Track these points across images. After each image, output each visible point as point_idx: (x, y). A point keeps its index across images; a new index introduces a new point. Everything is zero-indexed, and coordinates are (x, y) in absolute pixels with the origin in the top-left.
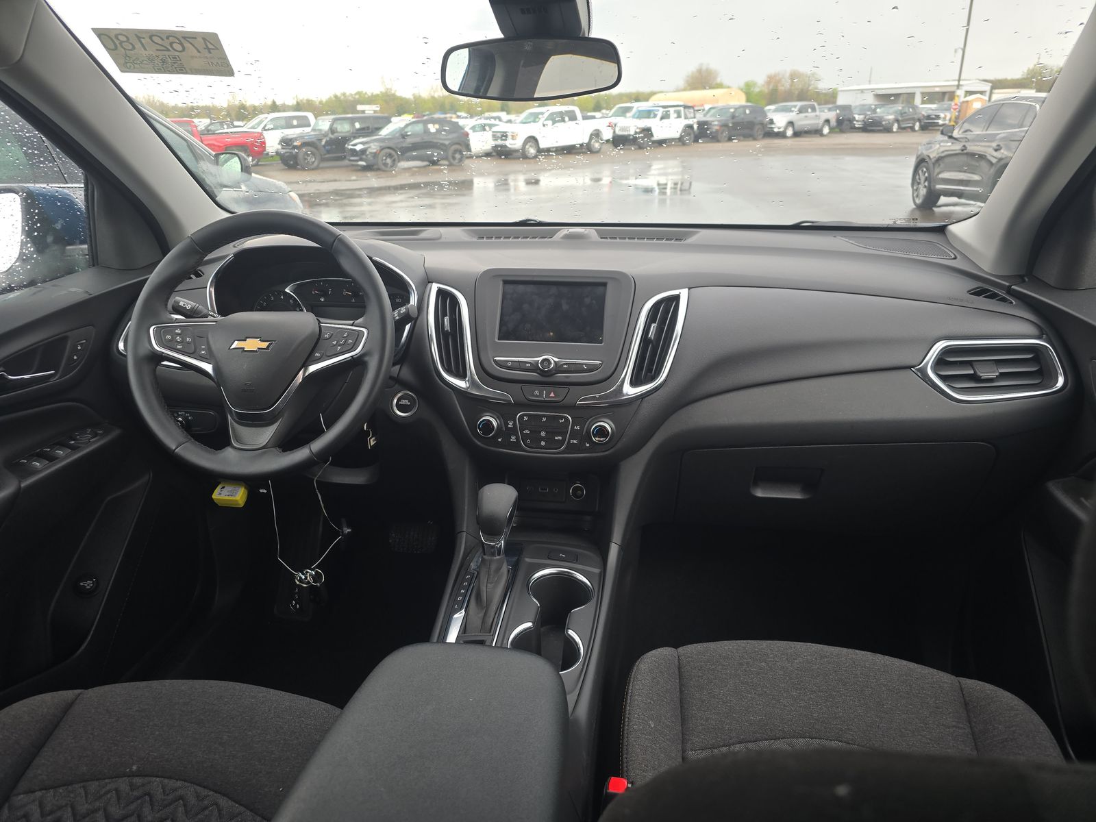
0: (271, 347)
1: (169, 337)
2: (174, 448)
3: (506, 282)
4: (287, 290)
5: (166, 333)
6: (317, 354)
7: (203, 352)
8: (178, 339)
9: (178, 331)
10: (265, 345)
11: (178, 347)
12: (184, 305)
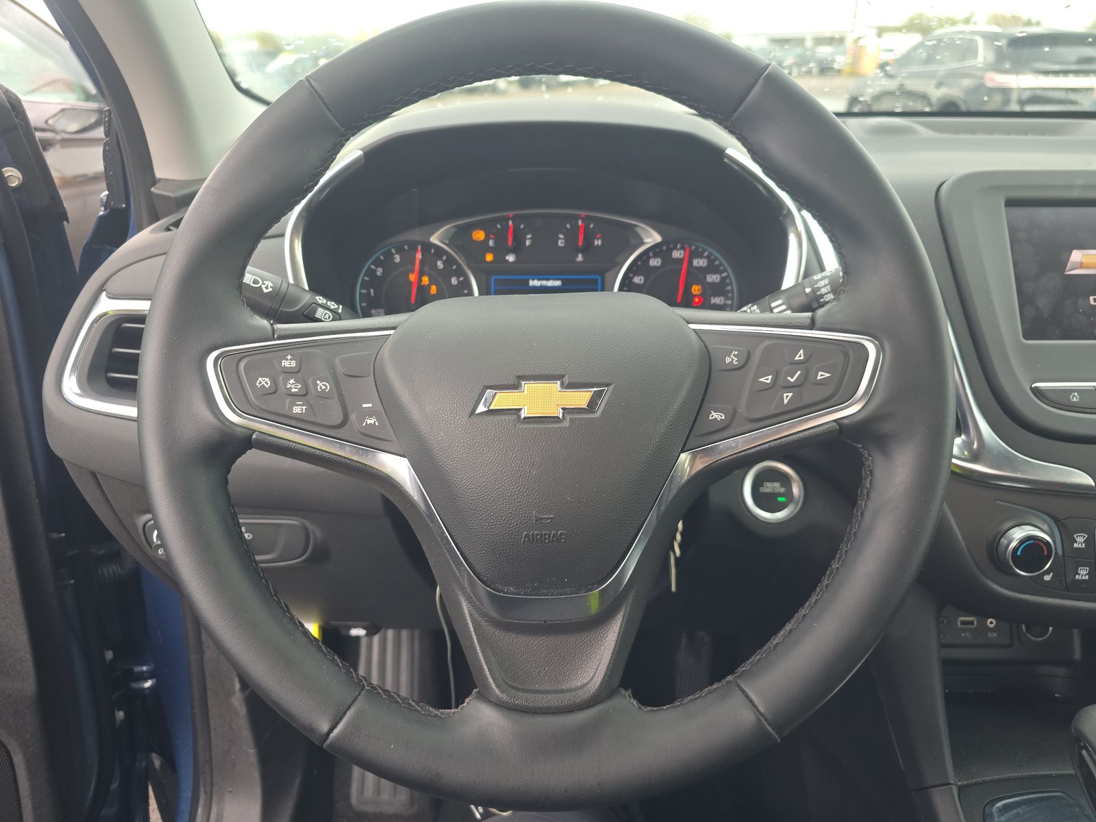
0: (602, 405)
1: (264, 382)
2: (325, 727)
3: (1010, 203)
4: (434, 239)
5: (253, 373)
6: (716, 416)
7: (370, 421)
8: (293, 386)
9: (289, 363)
10: (581, 398)
11: (297, 410)
12: (255, 282)
